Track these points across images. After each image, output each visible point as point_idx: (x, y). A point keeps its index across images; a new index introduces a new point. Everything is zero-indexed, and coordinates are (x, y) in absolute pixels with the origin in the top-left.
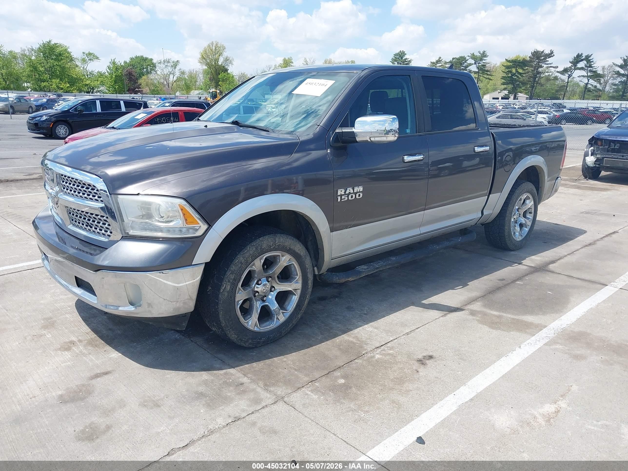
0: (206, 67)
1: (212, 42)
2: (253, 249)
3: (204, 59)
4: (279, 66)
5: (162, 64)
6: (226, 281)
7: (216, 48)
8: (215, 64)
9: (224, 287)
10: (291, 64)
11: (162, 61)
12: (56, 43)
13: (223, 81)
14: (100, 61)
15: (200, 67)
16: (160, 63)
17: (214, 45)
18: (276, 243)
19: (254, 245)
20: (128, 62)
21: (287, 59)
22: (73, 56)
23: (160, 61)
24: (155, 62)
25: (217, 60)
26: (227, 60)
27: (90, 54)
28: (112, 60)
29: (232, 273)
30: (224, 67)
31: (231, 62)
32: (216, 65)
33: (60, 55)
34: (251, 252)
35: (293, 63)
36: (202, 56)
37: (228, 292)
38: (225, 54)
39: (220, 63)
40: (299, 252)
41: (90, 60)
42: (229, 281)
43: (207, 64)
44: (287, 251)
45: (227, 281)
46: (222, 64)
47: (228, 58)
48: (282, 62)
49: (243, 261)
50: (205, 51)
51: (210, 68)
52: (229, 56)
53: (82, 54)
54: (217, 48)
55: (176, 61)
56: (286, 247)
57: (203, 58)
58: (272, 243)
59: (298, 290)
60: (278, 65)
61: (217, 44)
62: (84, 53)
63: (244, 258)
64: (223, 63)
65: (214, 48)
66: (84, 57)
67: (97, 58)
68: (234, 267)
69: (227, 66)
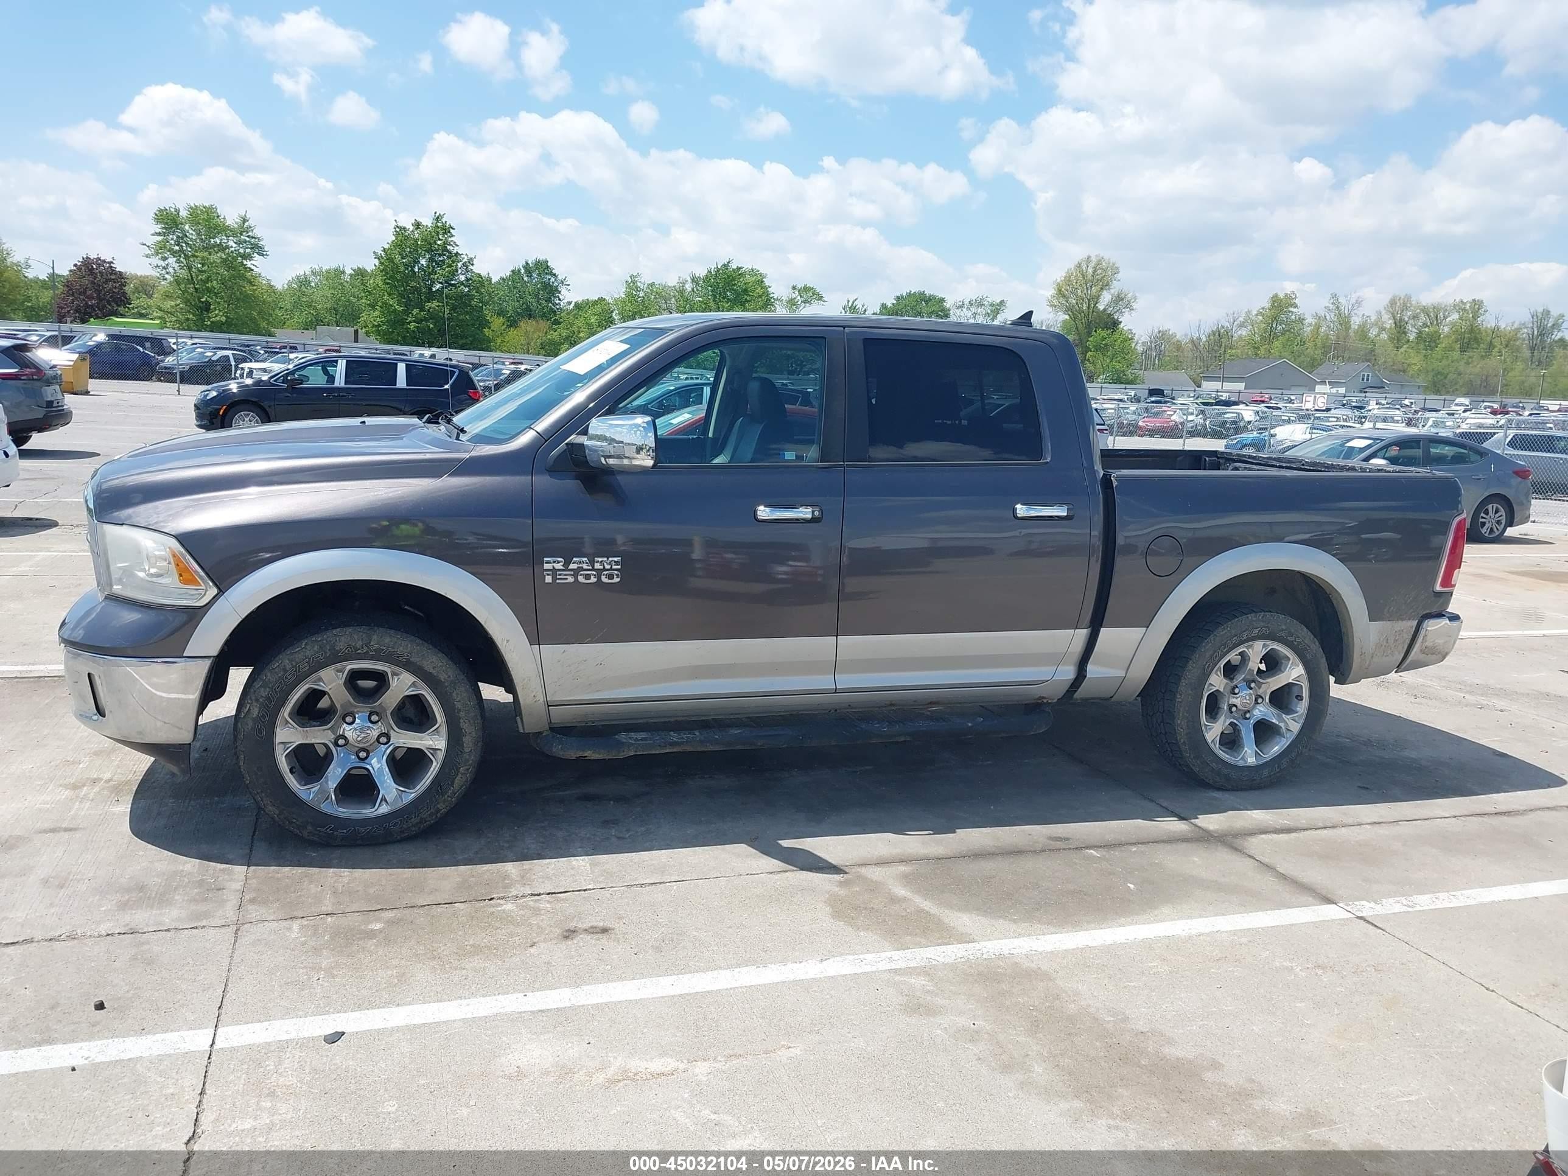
0: (1067, 317)
1: (1089, 257)
2: (313, 647)
3: (1064, 296)
4: (1257, 315)
5: (965, 310)
6: (251, 699)
7: (1095, 271)
8: (1089, 308)
9: (247, 708)
10: (1291, 309)
11: (966, 302)
12: (740, 266)
13: (1098, 348)
14: (824, 303)
15: (1051, 316)
16: (961, 307)
17: (1092, 265)
18: (372, 644)
19: (316, 641)
20: (890, 305)
21: (1281, 296)
22: (772, 295)
23: (961, 304)
24: (948, 306)
25: (1096, 299)
26: (1119, 299)
27: (806, 289)
28: (848, 301)
29: (264, 686)
30: (1110, 315)
31: (1129, 306)
32: (1091, 311)
33: (745, 291)
34: (308, 653)
35: (1296, 307)
36: (1060, 290)
37: (254, 720)
38: (1116, 287)
39: (1101, 307)
40: (434, 672)
41: (805, 302)
42: (257, 700)
43: (1069, 309)
44: (404, 665)
45: (253, 698)
46: (1105, 310)
47: (1123, 295)
48: (1267, 305)
49: (288, 667)
50: (1068, 280)
51: (1074, 318)
52: (1125, 290)
53: (791, 291)
54: (1099, 272)
55: (998, 301)
56: (398, 657)
57: (1060, 293)
58: (360, 643)
59: (438, 751)
60: (1254, 312)
61: (1100, 260)
62: (794, 288)
63: (291, 661)
64: (1110, 307)
65: (1090, 270)
66: (794, 296)
67: (820, 298)
68: (269, 674)
69: (1117, 314)
